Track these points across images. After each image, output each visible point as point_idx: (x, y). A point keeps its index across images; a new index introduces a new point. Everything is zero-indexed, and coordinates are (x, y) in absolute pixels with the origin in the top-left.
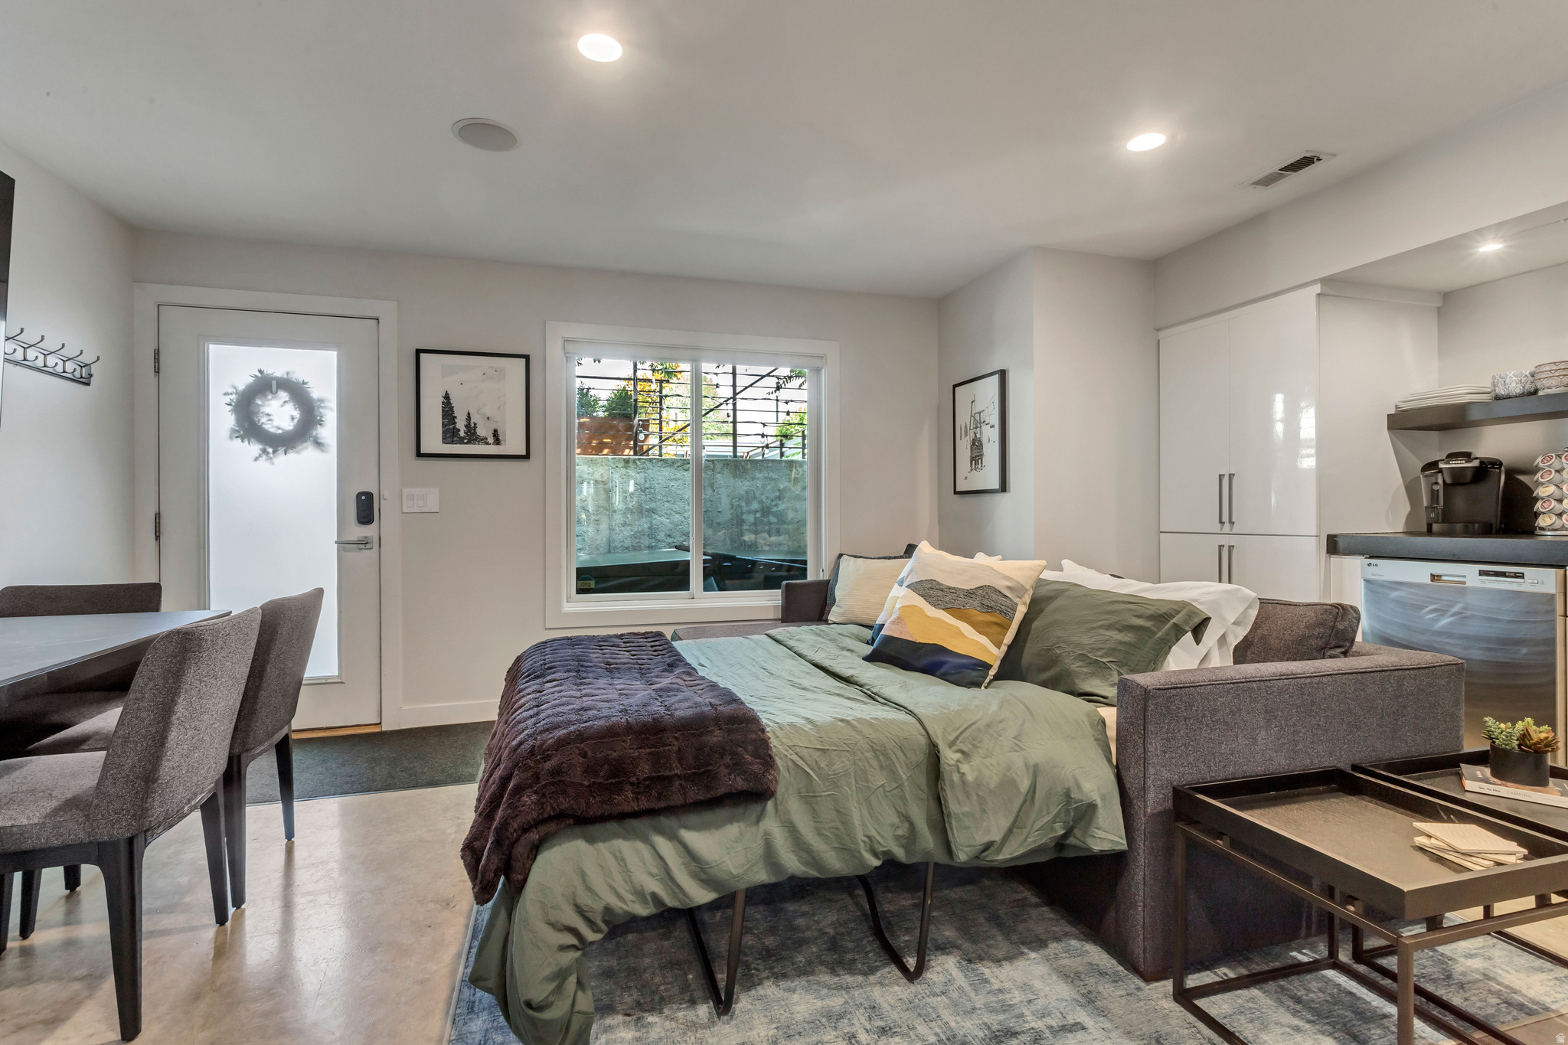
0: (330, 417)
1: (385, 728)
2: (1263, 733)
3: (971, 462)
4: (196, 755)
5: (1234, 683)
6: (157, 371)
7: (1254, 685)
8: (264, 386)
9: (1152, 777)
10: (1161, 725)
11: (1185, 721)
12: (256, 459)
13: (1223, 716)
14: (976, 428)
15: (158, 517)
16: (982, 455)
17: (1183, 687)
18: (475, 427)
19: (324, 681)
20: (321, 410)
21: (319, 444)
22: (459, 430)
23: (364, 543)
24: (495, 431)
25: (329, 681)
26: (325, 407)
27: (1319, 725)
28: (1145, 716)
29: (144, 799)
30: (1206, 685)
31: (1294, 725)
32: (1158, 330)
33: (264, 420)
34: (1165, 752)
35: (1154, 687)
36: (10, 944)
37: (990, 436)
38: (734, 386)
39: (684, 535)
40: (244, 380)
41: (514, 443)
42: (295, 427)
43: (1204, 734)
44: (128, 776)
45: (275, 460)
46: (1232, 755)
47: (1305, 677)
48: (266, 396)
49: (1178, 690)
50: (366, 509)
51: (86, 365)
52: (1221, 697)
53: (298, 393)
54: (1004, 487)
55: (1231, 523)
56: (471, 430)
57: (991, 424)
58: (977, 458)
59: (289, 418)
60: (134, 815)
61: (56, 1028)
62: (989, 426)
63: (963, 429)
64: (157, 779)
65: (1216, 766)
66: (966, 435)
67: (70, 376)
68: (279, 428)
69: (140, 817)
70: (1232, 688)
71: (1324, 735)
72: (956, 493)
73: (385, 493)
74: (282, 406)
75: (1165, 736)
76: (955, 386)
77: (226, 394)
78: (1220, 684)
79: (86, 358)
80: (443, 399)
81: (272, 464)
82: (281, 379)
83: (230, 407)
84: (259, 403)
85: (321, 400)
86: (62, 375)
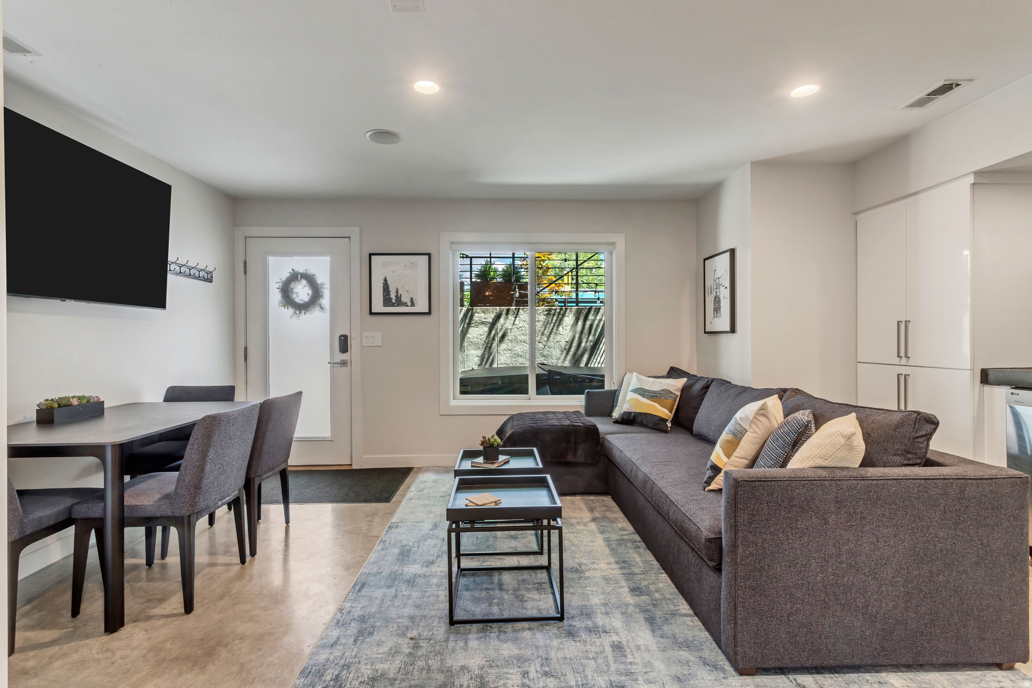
0: (326, 293)
1: (354, 467)
2: (834, 516)
3: (714, 312)
4: (222, 477)
5: (809, 480)
6: (245, 272)
7: (826, 483)
8: (295, 277)
9: (741, 539)
10: (748, 505)
11: (767, 503)
12: (291, 317)
13: (798, 502)
14: (717, 288)
15: (246, 348)
16: (720, 307)
17: (766, 481)
18: (401, 297)
19: (323, 439)
20: (322, 290)
21: (322, 308)
22: (392, 299)
23: (344, 363)
24: (412, 298)
25: (326, 439)
26: (324, 288)
27: (884, 515)
28: (735, 498)
29: (195, 497)
30: (785, 480)
31: (861, 513)
32: (856, 214)
33: (294, 296)
34: (751, 523)
35: (742, 479)
36: (155, 561)
37: (725, 294)
38: (577, 260)
39: (544, 356)
40: (285, 275)
41: (422, 306)
42: (310, 299)
43: (783, 514)
44: (187, 486)
45: (300, 318)
46: (807, 529)
47: (872, 480)
48: (296, 283)
49: (762, 483)
50: (344, 344)
51: (211, 272)
52: (797, 489)
53: (311, 280)
54: (733, 330)
55: (907, 357)
56: (398, 298)
57: (725, 286)
58: (717, 310)
59: (306, 294)
60: (190, 505)
61: (162, 603)
62: (724, 287)
63: (709, 289)
64: (201, 488)
65: (793, 536)
66: (711, 293)
67: (202, 278)
68: (301, 300)
69: (193, 506)
70: (807, 484)
71: (889, 522)
72: (705, 332)
73: (353, 335)
74: (303, 288)
75: (751, 513)
76: (705, 260)
77: (277, 283)
78: (797, 480)
79: (210, 269)
80: (383, 281)
81: (299, 320)
82: (303, 273)
83: (279, 290)
84: (292, 287)
85: (322, 284)
86: (199, 278)
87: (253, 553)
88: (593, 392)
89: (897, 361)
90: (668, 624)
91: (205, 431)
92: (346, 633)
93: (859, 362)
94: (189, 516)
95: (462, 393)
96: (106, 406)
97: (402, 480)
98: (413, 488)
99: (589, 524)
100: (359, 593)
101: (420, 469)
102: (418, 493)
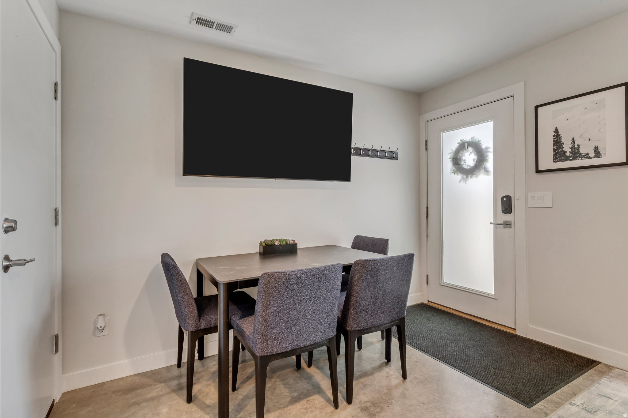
0: (490, 157)
1: (518, 333)
6: (427, 149)
8: (463, 146)
12: (460, 182)
15: (427, 208)
18: (579, 148)
19: (487, 296)
20: (486, 154)
21: (487, 171)
22: (566, 152)
23: (507, 224)
24: (597, 148)
25: (489, 296)
26: (488, 152)
33: (463, 163)
40: (455, 146)
42: (475, 164)
45: (467, 182)
48: (463, 151)
50: (507, 205)
51: (395, 152)
53: (476, 146)
56: (575, 150)
59: (472, 160)
67: (388, 157)
68: (468, 166)
73: (517, 198)
74: (469, 155)
77: (449, 154)
79: (395, 150)
80: (554, 133)
81: (466, 183)
82: (469, 141)
83: (450, 160)
84: (461, 155)
85: (487, 148)
86: (385, 157)
87: (350, 400)
96: (298, 247)
97: (570, 377)
98: (578, 400)
101: (610, 368)
102: (583, 413)
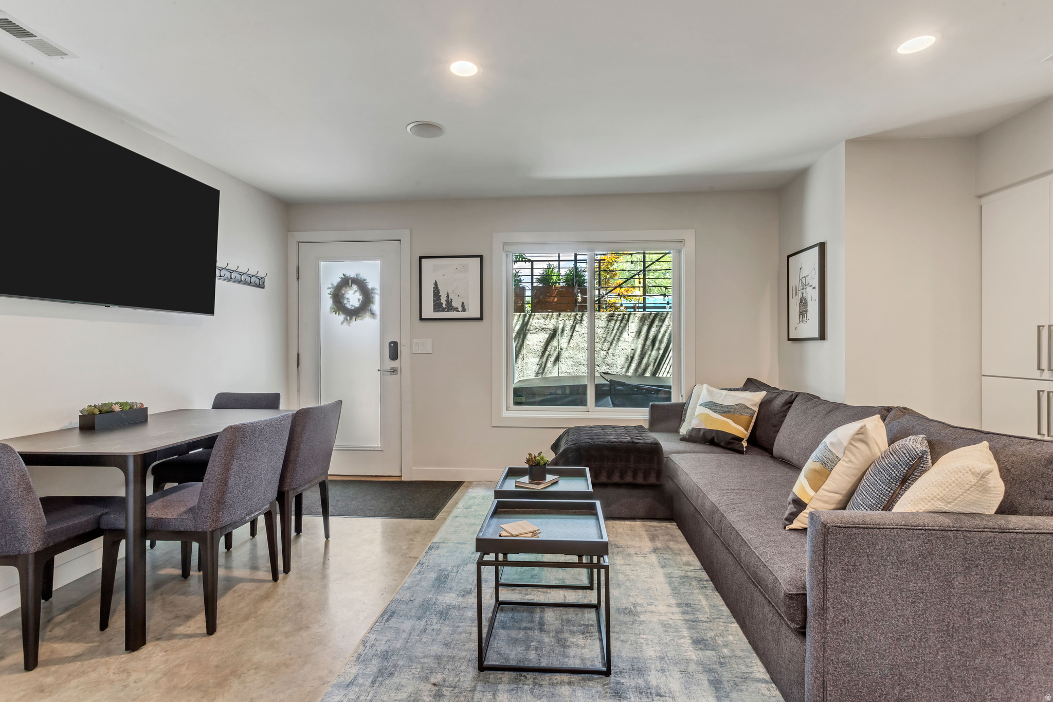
0: (377, 298)
1: (404, 479)
2: (960, 578)
3: (800, 316)
4: (249, 491)
5: (926, 530)
6: (298, 278)
7: (950, 534)
8: (346, 282)
9: (831, 600)
10: (841, 558)
11: (868, 557)
12: (342, 323)
13: (911, 557)
14: (803, 289)
15: (298, 355)
16: (807, 311)
17: (866, 528)
18: (451, 301)
19: (373, 449)
20: (373, 295)
21: (373, 314)
22: (443, 304)
23: (394, 371)
24: (463, 303)
25: (376, 449)
26: (375, 293)
27: (1034, 580)
28: (824, 548)
29: (218, 512)
30: (892, 528)
31: (1000, 575)
32: (980, 197)
33: (346, 302)
34: (845, 581)
35: (833, 524)
37: (812, 295)
38: (644, 262)
39: (608, 365)
40: (336, 280)
41: (474, 312)
42: (360, 305)
43: (889, 571)
44: (210, 500)
45: (351, 324)
46: (923, 593)
47: (1016, 533)
48: (347, 288)
49: (860, 530)
50: (394, 351)
51: (262, 278)
52: (909, 540)
53: (361, 285)
54: (822, 336)
55: (1050, 370)
56: (449, 303)
57: (813, 286)
58: (803, 313)
59: (357, 300)
60: (213, 520)
62: (812, 287)
63: (794, 290)
64: (224, 502)
65: (903, 601)
66: (796, 295)
67: (254, 284)
68: (352, 306)
69: (216, 521)
70: (923, 534)
71: (1040, 589)
72: (789, 339)
73: (403, 342)
74: (354, 293)
75: (846, 568)
76: (789, 257)
77: (329, 288)
78: (909, 529)
79: (261, 274)
80: (434, 286)
81: (350, 326)
82: (354, 278)
83: (330, 296)
84: (344, 292)
85: (373, 289)
86: (250, 284)
87: (287, 569)
88: (658, 405)
89: (1037, 374)
90: (738, 690)
91: (228, 443)
92: (365, 671)
93: (984, 376)
94: (212, 532)
95: (517, 403)
96: (149, 413)
97: (451, 494)
98: (460, 505)
99: (648, 555)
100: (386, 623)
101: (471, 483)
102: (465, 510)
